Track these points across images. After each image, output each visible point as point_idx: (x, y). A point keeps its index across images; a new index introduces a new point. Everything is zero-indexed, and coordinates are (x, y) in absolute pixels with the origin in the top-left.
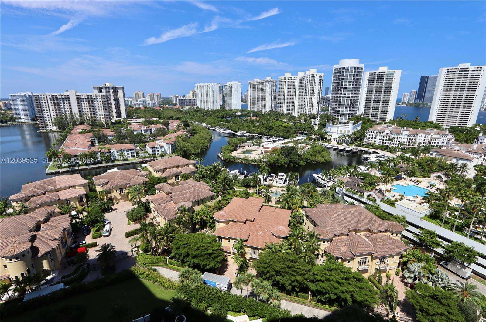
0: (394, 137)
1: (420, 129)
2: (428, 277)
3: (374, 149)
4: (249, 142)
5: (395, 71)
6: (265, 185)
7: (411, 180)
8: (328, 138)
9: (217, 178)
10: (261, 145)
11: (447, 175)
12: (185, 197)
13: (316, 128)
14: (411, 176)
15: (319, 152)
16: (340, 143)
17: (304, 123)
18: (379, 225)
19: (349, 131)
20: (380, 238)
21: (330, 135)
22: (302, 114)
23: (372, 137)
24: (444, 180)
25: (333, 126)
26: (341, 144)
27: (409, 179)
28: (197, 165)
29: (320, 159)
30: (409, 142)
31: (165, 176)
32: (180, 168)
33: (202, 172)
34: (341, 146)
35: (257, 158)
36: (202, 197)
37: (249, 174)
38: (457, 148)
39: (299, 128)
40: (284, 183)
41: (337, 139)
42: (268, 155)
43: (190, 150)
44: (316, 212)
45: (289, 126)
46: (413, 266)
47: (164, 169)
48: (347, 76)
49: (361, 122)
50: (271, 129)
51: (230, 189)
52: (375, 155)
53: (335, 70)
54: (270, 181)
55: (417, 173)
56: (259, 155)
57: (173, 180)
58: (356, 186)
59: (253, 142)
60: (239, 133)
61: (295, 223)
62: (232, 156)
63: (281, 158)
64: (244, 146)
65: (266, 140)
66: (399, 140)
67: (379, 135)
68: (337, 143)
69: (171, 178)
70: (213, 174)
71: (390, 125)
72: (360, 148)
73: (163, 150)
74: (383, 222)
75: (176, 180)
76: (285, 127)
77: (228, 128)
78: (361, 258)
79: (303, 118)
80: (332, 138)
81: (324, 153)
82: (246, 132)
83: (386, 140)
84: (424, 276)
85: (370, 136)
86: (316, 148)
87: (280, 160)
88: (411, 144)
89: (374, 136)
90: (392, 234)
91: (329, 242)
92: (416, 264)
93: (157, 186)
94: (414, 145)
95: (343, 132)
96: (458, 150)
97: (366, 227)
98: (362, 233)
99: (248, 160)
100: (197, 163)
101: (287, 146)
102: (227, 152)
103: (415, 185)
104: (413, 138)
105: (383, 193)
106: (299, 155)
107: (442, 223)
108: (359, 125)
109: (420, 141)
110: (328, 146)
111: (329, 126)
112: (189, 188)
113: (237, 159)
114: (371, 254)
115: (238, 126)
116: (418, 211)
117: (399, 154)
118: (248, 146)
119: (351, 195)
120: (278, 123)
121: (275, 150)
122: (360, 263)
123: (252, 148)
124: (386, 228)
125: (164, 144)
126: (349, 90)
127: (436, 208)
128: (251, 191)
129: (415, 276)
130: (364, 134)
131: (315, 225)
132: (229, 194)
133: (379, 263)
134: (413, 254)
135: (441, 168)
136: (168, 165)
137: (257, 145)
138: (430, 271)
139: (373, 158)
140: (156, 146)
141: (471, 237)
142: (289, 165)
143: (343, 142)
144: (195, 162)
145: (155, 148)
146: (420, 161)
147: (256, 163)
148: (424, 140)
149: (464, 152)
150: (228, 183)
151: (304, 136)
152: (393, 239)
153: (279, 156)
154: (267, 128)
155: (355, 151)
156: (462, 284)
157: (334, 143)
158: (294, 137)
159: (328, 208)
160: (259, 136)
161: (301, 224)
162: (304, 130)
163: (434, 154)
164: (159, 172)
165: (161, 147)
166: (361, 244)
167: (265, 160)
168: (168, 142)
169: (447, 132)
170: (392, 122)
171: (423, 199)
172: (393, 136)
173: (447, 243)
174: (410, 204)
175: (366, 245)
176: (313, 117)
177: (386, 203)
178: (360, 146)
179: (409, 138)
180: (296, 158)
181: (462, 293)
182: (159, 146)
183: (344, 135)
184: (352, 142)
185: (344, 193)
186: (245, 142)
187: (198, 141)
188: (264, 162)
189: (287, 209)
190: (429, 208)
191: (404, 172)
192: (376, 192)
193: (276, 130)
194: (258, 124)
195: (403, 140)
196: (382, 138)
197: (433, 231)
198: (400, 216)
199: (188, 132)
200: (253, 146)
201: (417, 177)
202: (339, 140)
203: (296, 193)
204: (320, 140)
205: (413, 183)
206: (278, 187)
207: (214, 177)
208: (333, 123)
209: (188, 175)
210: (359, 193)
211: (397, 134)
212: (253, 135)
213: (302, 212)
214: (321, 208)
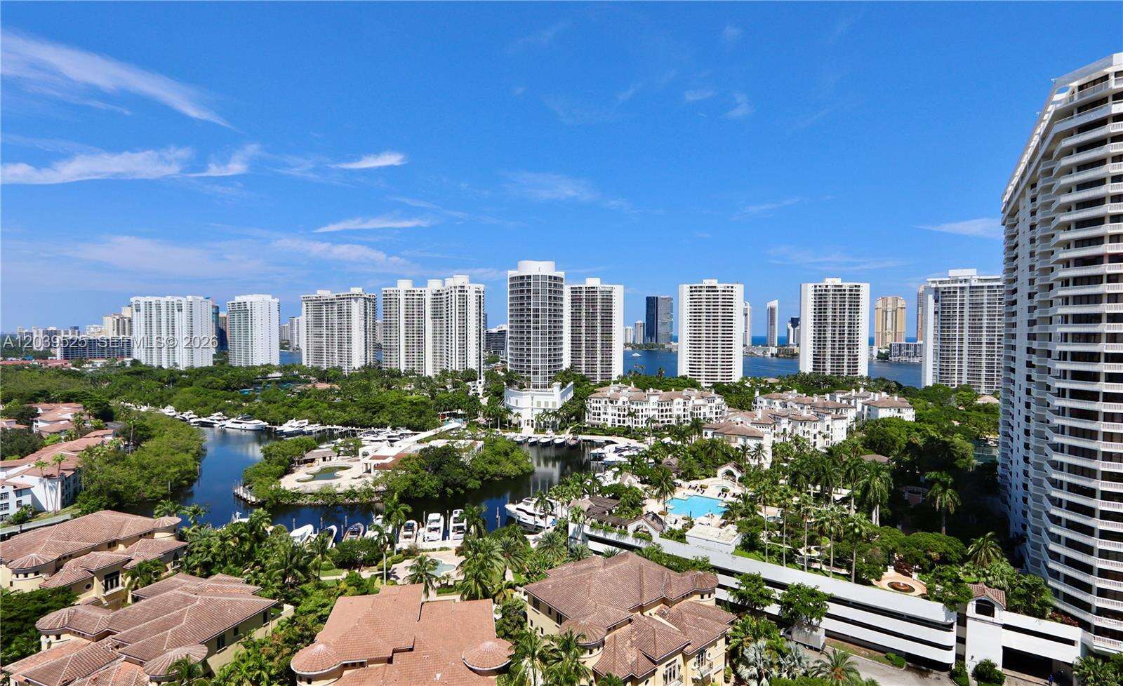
0: (637, 408)
1: (673, 390)
2: (780, 665)
3: (606, 435)
4: (325, 448)
5: (614, 286)
6: (398, 552)
7: (690, 486)
8: (515, 421)
9: (259, 556)
10: (361, 451)
11: (739, 468)
12: (175, 633)
13: (484, 401)
14: (689, 480)
15: (506, 454)
16: (541, 429)
17: (454, 392)
18: (679, 583)
19: (554, 404)
20: (686, 612)
21: (518, 415)
22: (444, 372)
23: (598, 411)
24: (737, 479)
25: (522, 395)
26: (543, 431)
27: (686, 484)
28: (185, 529)
29: (509, 468)
30: (662, 416)
31: (62, 584)
32: (121, 547)
33: (209, 547)
34: (544, 436)
35: (358, 485)
36: (235, 618)
37: (346, 529)
38: (739, 420)
39: (446, 404)
40: (444, 538)
41: (532, 421)
42: (387, 476)
43: (134, 489)
44: (553, 587)
45: (423, 399)
46: (750, 654)
47: (59, 559)
48: (536, 292)
49: (572, 383)
50: (378, 411)
51: (307, 582)
52: (612, 447)
53: (512, 279)
54: (408, 539)
55: (697, 472)
56: (360, 477)
57: (97, 590)
58: (607, 514)
59: (335, 447)
60: (286, 428)
61: (509, 629)
62: (284, 491)
63: (422, 479)
64: (312, 460)
65: (371, 437)
66: (646, 414)
67: (610, 408)
68: (533, 429)
69: (88, 587)
70: (247, 547)
71: (624, 385)
72: (581, 437)
73: (26, 500)
74: (682, 576)
75: (106, 589)
76: (411, 402)
77: (251, 415)
78: (667, 666)
79: (449, 380)
80: (522, 420)
81: (517, 455)
82: (310, 423)
83: (624, 416)
84: (772, 664)
85: (595, 411)
86: (499, 444)
87: (420, 482)
88: (666, 420)
89: (602, 411)
90: (702, 597)
91: (601, 649)
92: (753, 645)
93: (44, 623)
94: (671, 422)
95: (543, 407)
96: (742, 422)
97: (657, 595)
98: (653, 611)
99: (335, 495)
100: (185, 522)
101: (434, 448)
102: (266, 481)
103: (699, 494)
104: (667, 407)
105: (661, 519)
106: (463, 465)
107: (764, 555)
108: (569, 391)
109: (679, 412)
110: (518, 439)
111: (513, 394)
112: (186, 600)
113: (298, 495)
114: (681, 651)
115: (283, 409)
116: (725, 542)
117: (651, 440)
118: (324, 459)
119: (601, 535)
120: (393, 396)
121: (403, 461)
122: (665, 677)
123: (336, 461)
124: (690, 588)
125: (31, 481)
126: (544, 320)
127: (747, 529)
128: (366, 574)
129: (758, 670)
130: (583, 407)
131: (559, 619)
132: (306, 595)
133: (697, 666)
134: (744, 627)
135: (727, 458)
136: (70, 547)
137: (346, 454)
138: (779, 651)
139: (610, 455)
141: (809, 568)
142: (443, 493)
143: (546, 427)
144: (178, 520)
146: (695, 449)
147: (357, 500)
148: (684, 409)
149: (749, 425)
150: (302, 562)
151: (460, 420)
152: (706, 606)
153: (416, 472)
154: (367, 409)
155: (573, 443)
156: (829, 657)
157: (527, 432)
158: (436, 425)
159: (576, 572)
160: (345, 429)
161: (522, 628)
162: (459, 408)
163: (710, 433)
164: (37, 573)
165: (19, 492)
166: (659, 634)
167: (381, 488)
168: (48, 470)
169: (713, 392)
170: (623, 380)
171: (723, 518)
172: (634, 407)
173: (781, 591)
174: (707, 531)
175: (668, 634)
176: (471, 376)
177: (669, 539)
178: (580, 433)
179: (660, 408)
180: (457, 474)
181: (833, 673)
182: (10, 489)
183: (546, 412)
184: (563, 425)
185: (587, 535)
186: (314, 449)
187: (162, 458)
188: (378, 493)
189: (481, 599)
190: (738, 532)
191: (676, 472)
192: (649, 518)
193: (392, 413)
194: (338, 400)
195: (651, 414)
196: (617, 413)
197: (757, 573)
198: (700, 559)
199: (117, 436)
200: (338, 456)
201: (698, 479)
202: (537, 424)
203: (492, 553)
204: (497, 428)
205: (694, 492)
206: (434, 550)
207: (250, 556)
208: (521, 387)
209: (156, 565)
210: (618, 529)
211: (640, 402)
212: (330, 429)
213: (519, 595)
214: (561, 576)
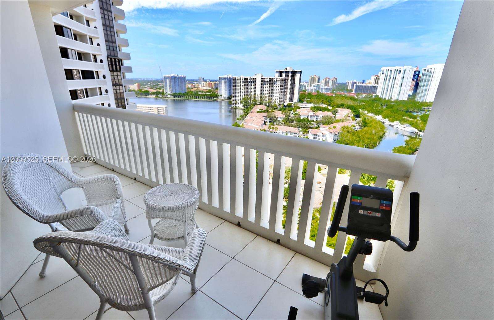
73: (324, 139)
77: (411, 126)
125: (327, 133)
140: (318, 134)
145: (316, 135)
165: (323, 135)
182: (321, 134)
199: (356, 124)
